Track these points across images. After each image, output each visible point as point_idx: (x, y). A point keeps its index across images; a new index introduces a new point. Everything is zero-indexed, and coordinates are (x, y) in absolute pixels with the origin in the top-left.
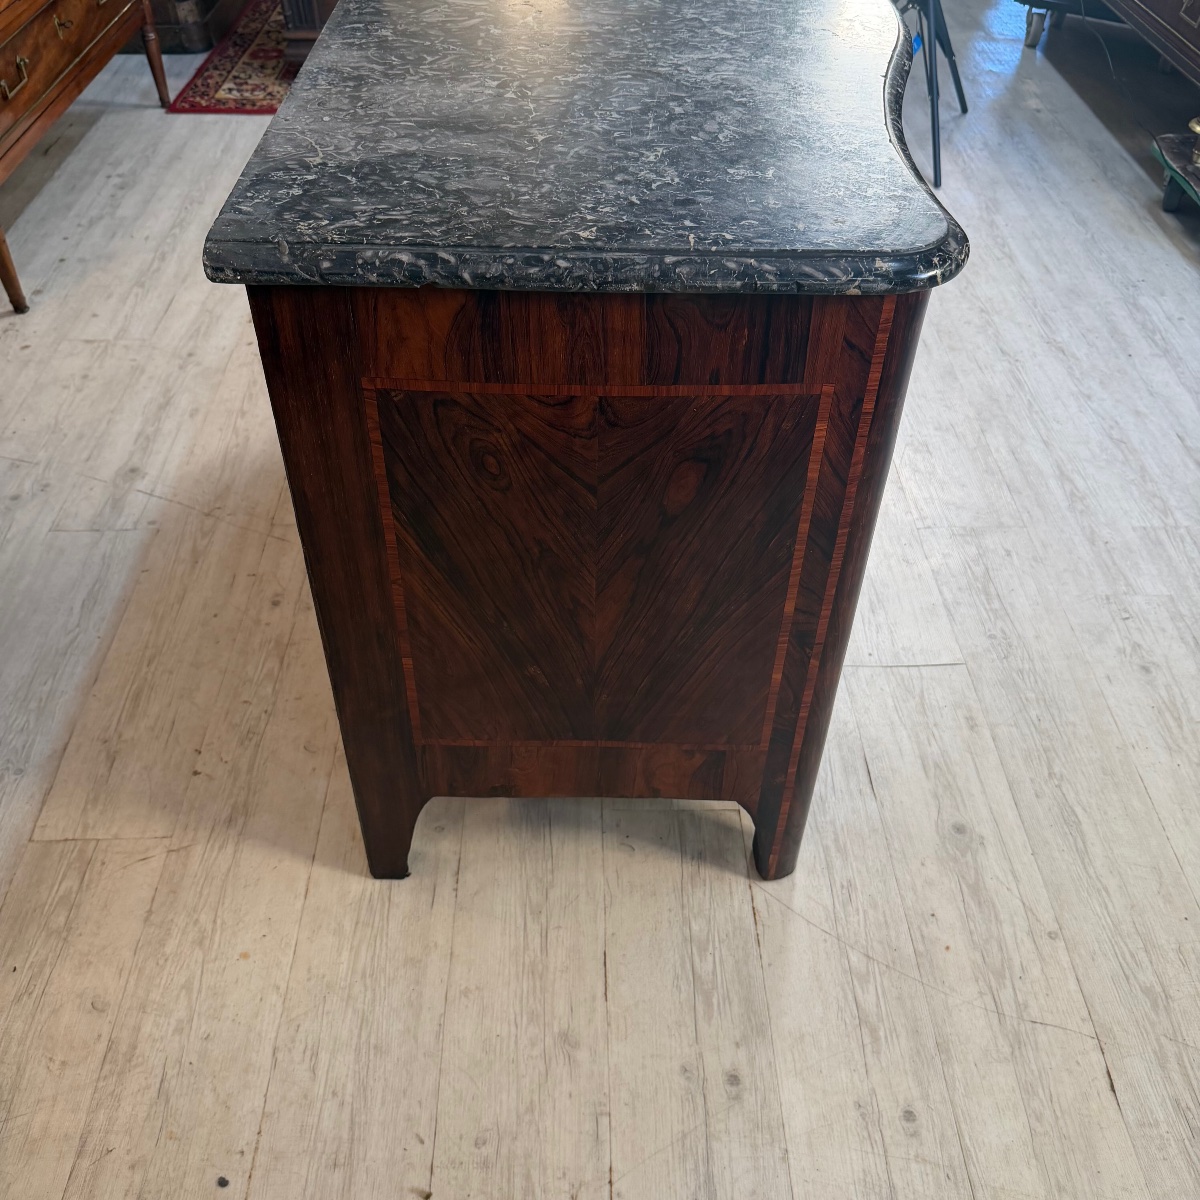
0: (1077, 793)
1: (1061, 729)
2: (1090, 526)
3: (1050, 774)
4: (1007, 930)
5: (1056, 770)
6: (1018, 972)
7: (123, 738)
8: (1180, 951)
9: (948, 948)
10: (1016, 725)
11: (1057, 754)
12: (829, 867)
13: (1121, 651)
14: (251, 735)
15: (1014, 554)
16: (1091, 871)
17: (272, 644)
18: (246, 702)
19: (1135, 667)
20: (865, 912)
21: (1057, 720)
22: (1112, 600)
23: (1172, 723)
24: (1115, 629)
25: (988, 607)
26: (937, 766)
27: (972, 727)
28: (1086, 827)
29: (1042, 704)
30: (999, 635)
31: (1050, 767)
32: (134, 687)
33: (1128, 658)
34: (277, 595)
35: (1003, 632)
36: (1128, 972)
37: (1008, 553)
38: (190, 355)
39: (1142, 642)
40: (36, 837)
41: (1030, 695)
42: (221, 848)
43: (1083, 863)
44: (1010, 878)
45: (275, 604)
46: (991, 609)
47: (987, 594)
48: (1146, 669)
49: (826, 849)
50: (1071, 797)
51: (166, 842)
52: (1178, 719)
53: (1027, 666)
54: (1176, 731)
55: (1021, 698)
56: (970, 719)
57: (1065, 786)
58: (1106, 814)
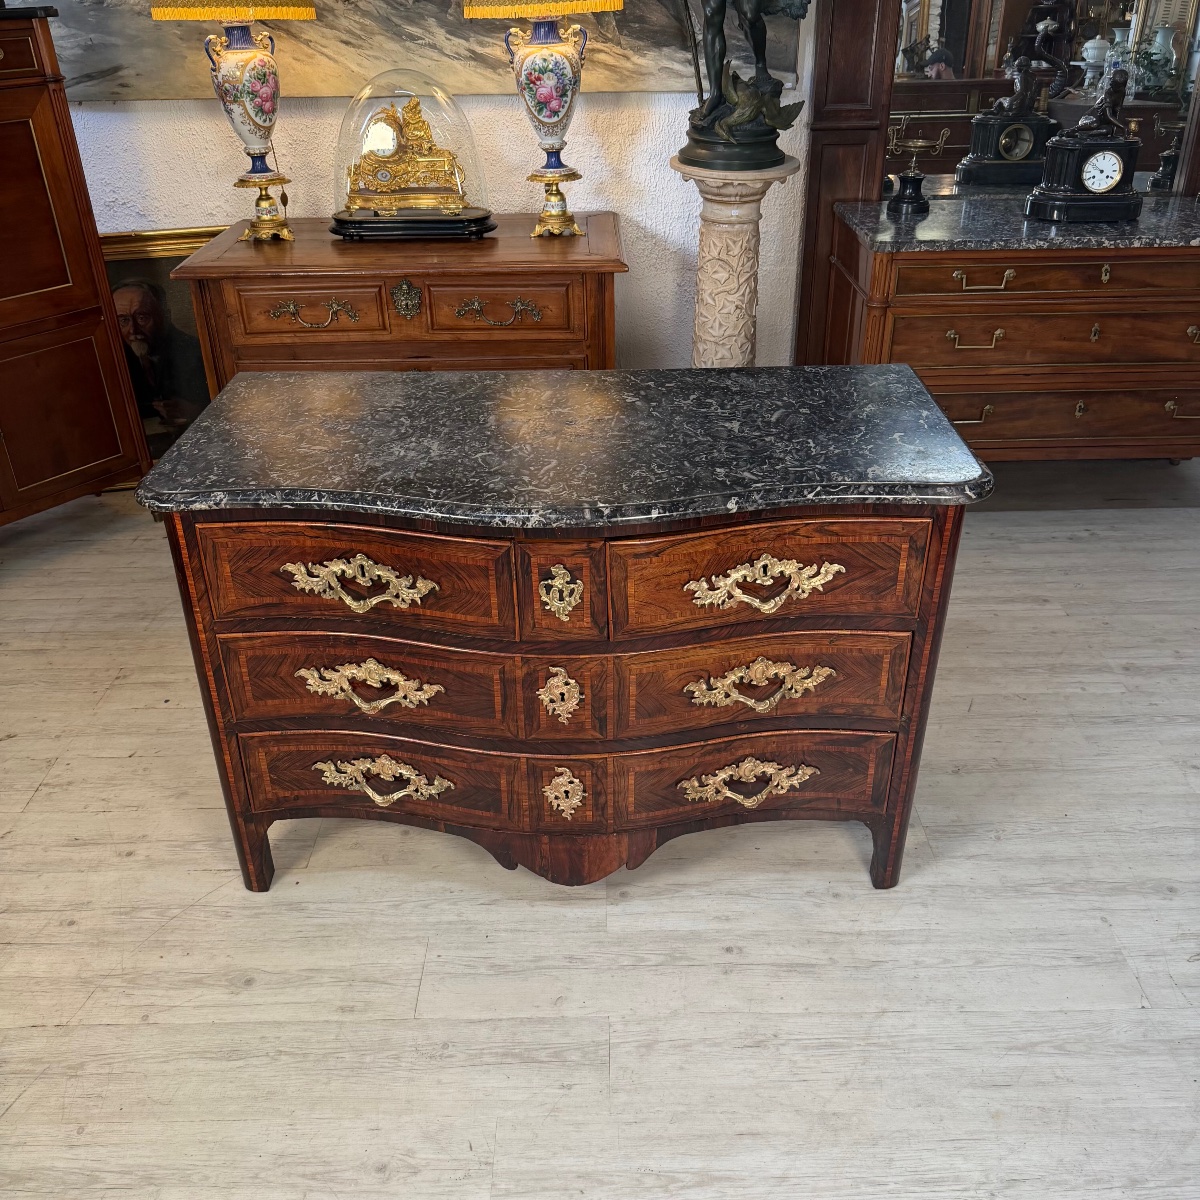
0: (256, 1066)
1: (325, 1072)
3: (281, 1051)
4: (160, 992)
5: (283, 1057)
6: (131, 992)
8: (100, 1096)
9: (163, 959)
10: (336, 1040)
11: (299, 1062)
13: (410, 1153)
15: (566, 1091)
19: (385, 1160)
21: (335, 1072)
22: (483, 1167)
23: (309, 1170)
24: (441, 1157)
25: (485, 1051)
26: (308, 978)
27: (343, 1009)
28: (225, 1065)
29: (357, 1065)
30: (447, 1052)
31: (287, 1053)
33: (401, 1157)
35: (451, 1056)
36: (99, 1058)
39: (419, 1177)
41: (368, 1059)
43: (194, 1053)
44: (198, 1004)
46: (482, 1054)
47: (505, 1055)
48: (382, 1169)
50: (254, 1061)
52: (313, 1177)
53: (403, 1064)
54: (301, 1169)
55: (366, 1051)
56: (352, 1010)
57: (265, 1060)
58: (231, 1082)
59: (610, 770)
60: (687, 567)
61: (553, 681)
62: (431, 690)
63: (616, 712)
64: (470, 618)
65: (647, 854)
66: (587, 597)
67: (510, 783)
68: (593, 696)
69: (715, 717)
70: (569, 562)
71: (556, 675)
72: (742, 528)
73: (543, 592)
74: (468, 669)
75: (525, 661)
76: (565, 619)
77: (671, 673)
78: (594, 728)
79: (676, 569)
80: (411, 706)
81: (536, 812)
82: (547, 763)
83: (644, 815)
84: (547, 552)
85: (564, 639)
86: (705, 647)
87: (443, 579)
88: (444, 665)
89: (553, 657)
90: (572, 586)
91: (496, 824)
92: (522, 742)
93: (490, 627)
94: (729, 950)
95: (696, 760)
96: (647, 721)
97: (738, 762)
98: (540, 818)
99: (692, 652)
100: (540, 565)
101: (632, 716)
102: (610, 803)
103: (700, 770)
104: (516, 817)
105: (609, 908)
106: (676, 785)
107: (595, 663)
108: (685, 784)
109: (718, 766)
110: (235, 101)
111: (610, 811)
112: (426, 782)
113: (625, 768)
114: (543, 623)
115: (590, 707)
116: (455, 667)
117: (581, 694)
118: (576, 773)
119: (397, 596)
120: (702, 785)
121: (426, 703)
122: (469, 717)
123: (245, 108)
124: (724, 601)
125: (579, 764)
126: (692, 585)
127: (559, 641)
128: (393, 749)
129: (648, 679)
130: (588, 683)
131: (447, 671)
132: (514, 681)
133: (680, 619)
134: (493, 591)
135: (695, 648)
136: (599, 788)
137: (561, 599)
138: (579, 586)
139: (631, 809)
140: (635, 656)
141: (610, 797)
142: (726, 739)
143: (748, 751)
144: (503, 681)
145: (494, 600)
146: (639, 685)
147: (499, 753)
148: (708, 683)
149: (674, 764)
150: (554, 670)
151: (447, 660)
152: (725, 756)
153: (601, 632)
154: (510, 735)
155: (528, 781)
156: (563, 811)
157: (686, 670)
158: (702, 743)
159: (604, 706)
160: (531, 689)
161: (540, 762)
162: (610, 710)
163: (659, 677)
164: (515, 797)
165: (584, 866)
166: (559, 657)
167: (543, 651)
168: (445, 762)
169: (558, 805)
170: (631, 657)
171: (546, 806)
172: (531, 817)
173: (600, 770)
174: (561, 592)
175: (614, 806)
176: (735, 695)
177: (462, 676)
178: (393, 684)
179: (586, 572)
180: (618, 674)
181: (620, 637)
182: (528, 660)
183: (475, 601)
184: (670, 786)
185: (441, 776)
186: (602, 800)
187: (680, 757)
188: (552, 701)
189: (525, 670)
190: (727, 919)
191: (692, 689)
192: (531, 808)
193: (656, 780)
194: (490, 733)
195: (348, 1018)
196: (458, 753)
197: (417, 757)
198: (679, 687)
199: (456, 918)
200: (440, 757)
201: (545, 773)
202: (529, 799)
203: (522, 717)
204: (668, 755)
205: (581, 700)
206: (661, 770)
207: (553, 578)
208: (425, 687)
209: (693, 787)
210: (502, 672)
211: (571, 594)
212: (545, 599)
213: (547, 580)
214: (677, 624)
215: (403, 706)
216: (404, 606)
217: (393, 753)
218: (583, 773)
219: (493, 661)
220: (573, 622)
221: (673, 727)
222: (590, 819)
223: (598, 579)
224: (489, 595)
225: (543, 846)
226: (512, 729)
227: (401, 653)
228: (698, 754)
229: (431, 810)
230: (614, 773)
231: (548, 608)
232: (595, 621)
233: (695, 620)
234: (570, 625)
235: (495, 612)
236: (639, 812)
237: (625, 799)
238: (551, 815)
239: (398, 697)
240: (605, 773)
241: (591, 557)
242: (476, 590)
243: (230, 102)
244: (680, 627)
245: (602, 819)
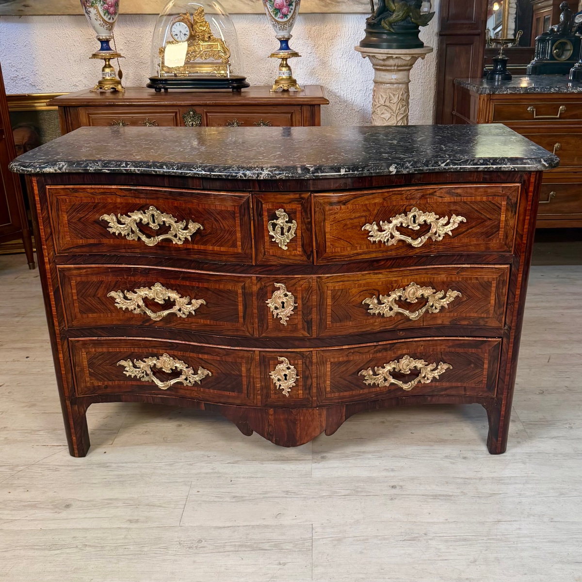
0: (68, 554)
1: (115, 557)
3: (86, 545)
5: (87, 548)
9: (9, 493)
10: (125, 538)
11: (98, 551)
15: (282, 566)
16: (19, 548)
21: (123, 557)
27: (130, 521)
29: (140, 552)
30: (200, 545)
31: (90, 546)
35: (204, 547)
41: (146, 549)
43: (27, 546)
46: (225, 545)
47: (240, 546)
50: (68, 551)
53: (170, 552)
55: (145, 544)
56: (137, 521)
57: (75, 550)
58: (50, 562)
59: (314, 360)
60: (364, 214)
61: (277, 293)
62: (197, 303)
63: (318, 317)
64: (223, 249)
65: (339, 425)
66: (299, 234)
67: (248, 370)
68: (303, 304)
69: (383, 324)
70: (288, 207)
71: (278, 289)
72: (400, 189)
73: (270, 228)
74: (222, 287)
75: (259, 279)
76: (285, 248)
77: (354, 291)
78: (303, 328)
79: (358, 215)
80: (184, 316)
81: (265, 391)
82: (273, 354)
83: (337, 394)
84: (272, 200)
85: (284, 263)
86: (376, 273)
87: (205, 222)
88: (206, 285)
89: (277, 276)
90: (289, 224)
91: (238, 402)
92: (256, 339)
93: (236, 255)
94: (394, 487)
95: (371, 356)
96: (338, 324)
97: (398, 358)
98: (268, 396)
99: (367, 276)
100: (269, 210)
101: (329, 320)
102: (314, 385)
103: (373, 363)
104: (252, 395)
105: (314, 465)
106: (358, 373)
107: (304, 281)
108: (364, 373)
109: (385, 361)
110: (92, 6)
111: (314, 390)
112: (193, 372)
113: (324, 359)
114: (271, 252)
115: (300, 313)
116: (212, 286)
117: (295, 303)
118: (292, 361)
119: (176, 236)
120: (375, 374)
121: (194, 313)
122: (221, 322)
123: (97, 10)
124: (388, 240)
125: (293, 355)
126: (368, 227)
127: (281, 265)
128: (171, 349)
129: (339, 293)
130: (300, 296)
131: (207, 289)
132: (251, 294)
133: (359, 251)
134: (238, 229)
135: (370, 273)
136: (307, 373)
137: (282, 234)
138: (294, 225)
139: (328, 389)
140: (331, 276)
141: (314, 380)
142: (390, 342)
143: (405, 351)
144: (244, 294)
145: (239, 235)
146: (333, 297)
147: (241, 348)
148: (378, 299)
149: (357, 358)
150: (277, 285)
151: (208, 281)
152: (390, 354)
153: (309, 258)
154: (248, 334)
155: (260, 369)
156: (283, 389)
157: (364, 288)
158: (375, 344)
159: (310, 313)
160: (263, 300)
161: (268, 354)
162: (314, 316)
163: (346, 292)
164: (252, 380)
165: (297, 433)
166: (281, 276)
167: (270, 272)
168: (206, 356)
169: (280, 386)
170: (328, 277)
171: (272, 386)
172: (262, 395)
173: (308, 359)
174: (282, 228)
175: (317, 387)
176: (396, 308)
177: (218, 292)
178: (172, 300)
179: (298, 215)
180: (320, 290)
181: (322, 262)
182: (261, 278)
183: (226, 236)
184: (354, 374)
185: (203, 367)
186: (309, 382)
187: (360, 353)
188: (276, 308)
189: (258, 286)
190: (393, 470)
191: (368, 302)
192: (262, 388)
193: (344, 369)
194: (236, 333)
195: (134, 526)
196: (214, 349)
197: (187, 354)
198: (359, 301)
199: (211, 471)
200: (202, 353)
201: (271, 362)
202: (261, 382)
203: (257, 320)
204: (352, 351)
205: (295, 308)
206: (348, 362)
207: (277, 218)
208: (193, 301)
209: (369, 375)
210: (244, 288)
211: (288, 231)
212: (272, 233)
213: (273, 220)
214: (358, 254)
215: (179, 316)
216: (180, 243)
217: (172, 352)
218: (296, 362)
219: (237, 280)
220: (290, 251)
221: (355, 331)
222: (301, 396)
223: (306, 220)
224: (235, 232)
225: (270, 417)
226: (250, 330)
227: (177, 278)
228: (372, 351)
229: (195, 394)
230: (317, 363)
231: (273, 240)
232: (304, 251)
233: (369, 253)
234: (288, 253)
235: (239, 243)
236: (334, 392)
237: (325, 382)
238: (275, 393)
239: (174, 310)
240: (311, 362)
241: (302, 204)
242: (227, 228)
243: (89, 7)
244: (360, 257)
245: (309, 396)
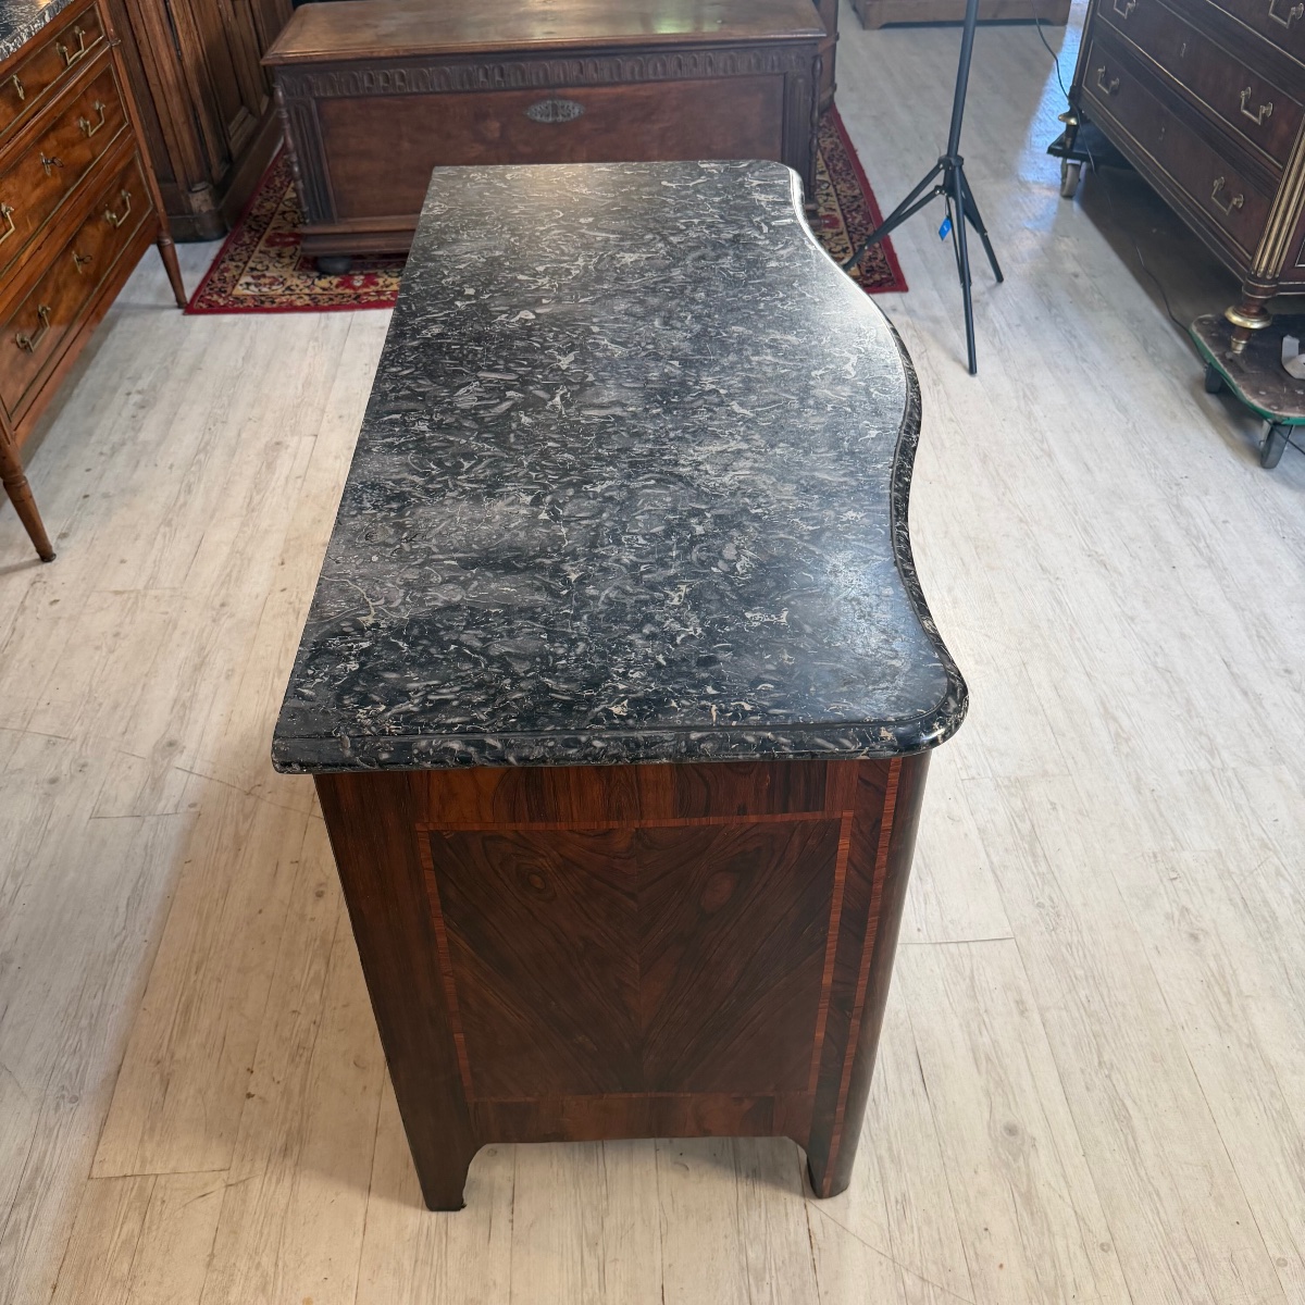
0: (1127, 1084)
1: (1111, 1011)
2: (1136, 772)
3: (1100, 1063)
4: (1060, 1243)
5: (1106, 1058)
6: (1070, 1287)
7: (175, 1058)
8: (1232, 1260)
9: (1001, 1266)
10: (1066, 1008)
11: (1107, 1041)
12: (883, 1180)
13: (1169, 917)
14: (301, 1051)
15: (1059, 807)
16: (1143, 1173)
17: (318, 942)
18: (294, 1012)
19: (1184, 936)
20: (919, 1229)
21: (1107, 1000)
22: (1159, 859)
23: (1222, 999)
24: (1163, 892)
25: (1035, 871)
26: (988, 1059)
27: (1023, 1013)
28: (1137, 1122)
29: (1091, 982)
30: (1048, 903)
31: (1100, 1055)
32: (183, 998)
33: (1177, 924)
34: (321, 885)
35: (1051, 899)
36: (1181, 1286)
37: (1053, 805)
38: (223, 605)
39: (1190, 906)
40: (94, 1175)
41: (1080, 972)
42: (278, 1182)
43: (1134, 1164)
44: (1063, 1184)
45: (320, 895)
46: (1039, 874)
47: (1034, 855)
48: (1194, 937)
49: (880, 1159)
50: (1121, 1088)
51: (224, 1175)
52: (1227, 994)
53: (1075, 939)
54: (1225, 1007)
55: (1070, 977)
56: (1020, 1003)
57: (1115, 1076)
58: (1156, 1105)
195: (1030, 1002)
